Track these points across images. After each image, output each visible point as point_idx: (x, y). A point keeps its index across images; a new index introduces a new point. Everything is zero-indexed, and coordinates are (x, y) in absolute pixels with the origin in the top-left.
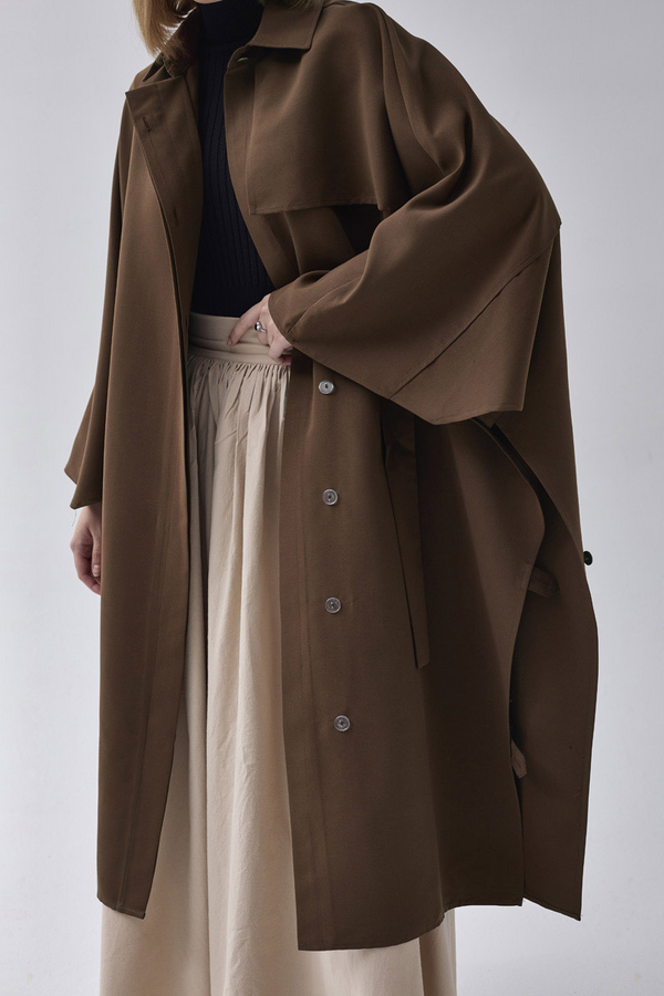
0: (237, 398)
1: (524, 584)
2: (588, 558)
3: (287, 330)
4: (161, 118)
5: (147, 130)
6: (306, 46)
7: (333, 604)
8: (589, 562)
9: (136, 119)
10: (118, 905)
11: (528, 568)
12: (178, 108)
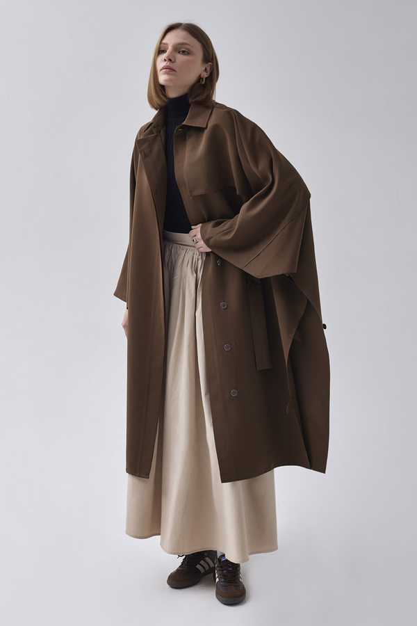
0: (183, 261)
1: (292, 336)
2: (325, 327)
3: (207, 242)
4: (151, 151)
5: (145, 156)
6: (204, 126)
7: (226, 347)
8: (325, 328)
9: (141, 152)
10: (138, 474)
11: (294, 330)
12: (158, 147)
